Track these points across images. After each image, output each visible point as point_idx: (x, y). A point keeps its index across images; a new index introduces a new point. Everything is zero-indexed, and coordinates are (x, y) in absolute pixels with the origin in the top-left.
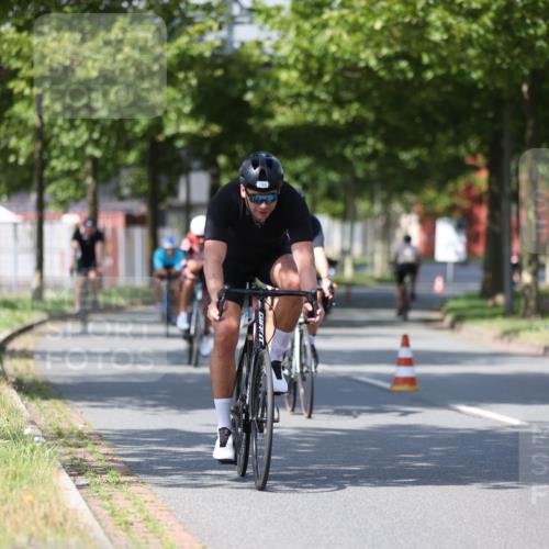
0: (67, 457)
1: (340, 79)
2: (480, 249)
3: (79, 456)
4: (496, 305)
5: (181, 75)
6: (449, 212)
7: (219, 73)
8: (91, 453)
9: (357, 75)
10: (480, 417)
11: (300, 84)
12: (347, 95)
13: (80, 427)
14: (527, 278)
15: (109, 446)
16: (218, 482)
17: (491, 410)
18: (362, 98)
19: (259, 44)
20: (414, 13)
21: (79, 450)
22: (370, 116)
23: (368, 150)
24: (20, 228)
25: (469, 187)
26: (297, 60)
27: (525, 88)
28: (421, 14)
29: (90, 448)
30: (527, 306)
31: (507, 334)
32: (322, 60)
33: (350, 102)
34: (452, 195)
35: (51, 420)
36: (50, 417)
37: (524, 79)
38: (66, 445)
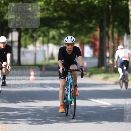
1: (56, 4)
2: (97, 54)
4: (102, 70)
6: (88, 43)
9: (61, 3)
10: (97, 103)
11: (44, 6)
12: (58, 9)
14: (111, 62)
16: (21, 122)
17: (100, 100)
18: (62, 10)
22: (65, 15)
23: (64, 25)
25: (94, 36)
27: (110, 6)
30: (111, 70)
31: (106, 78)
33: (59, 11)
34: (89, 38)
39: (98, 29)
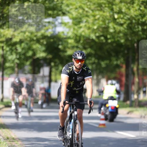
0: (10, 145)
1: (85, 42)
2: (123, 89)
3: (13, 144)
4: (127, 104)
5: (42, 41)
8: (16, 144)
9: (90, 41)
10: (122, 135)
13: (14, 136)
14: (136, 97)
15: (21, 142)
18: (91, 47)
19: (63, 32)
20: (105, 24)
21: (13, 143)
22: (93, 52)
27: (135, 45)
28: (107, 24)
29: (16, 142)
30: (135, 105)
32: (80, 37)
33: (88, 48)
35: (6, 134)
37: (135, 42)
38: (10, 141)
39: (124, 66)
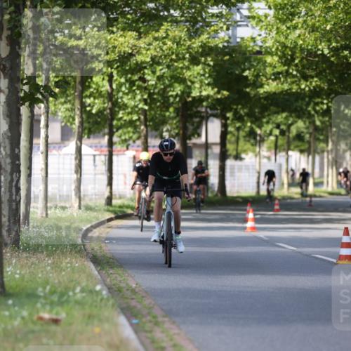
1: (305, 62)
7: (227, 58)
12: (309, 72)
19: (253, 39)
24: (97, 158)
26: (277, 49)
32: (293, 49)
33: (312, 77)
35: (115, 281)
36: (114, 280)
